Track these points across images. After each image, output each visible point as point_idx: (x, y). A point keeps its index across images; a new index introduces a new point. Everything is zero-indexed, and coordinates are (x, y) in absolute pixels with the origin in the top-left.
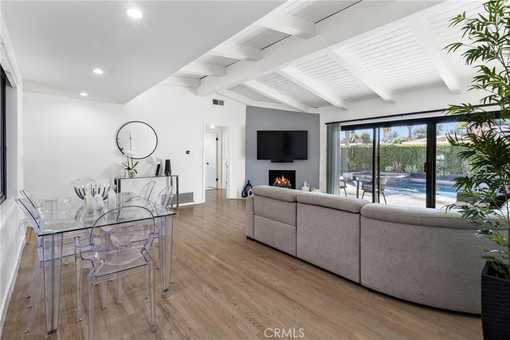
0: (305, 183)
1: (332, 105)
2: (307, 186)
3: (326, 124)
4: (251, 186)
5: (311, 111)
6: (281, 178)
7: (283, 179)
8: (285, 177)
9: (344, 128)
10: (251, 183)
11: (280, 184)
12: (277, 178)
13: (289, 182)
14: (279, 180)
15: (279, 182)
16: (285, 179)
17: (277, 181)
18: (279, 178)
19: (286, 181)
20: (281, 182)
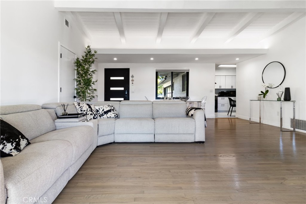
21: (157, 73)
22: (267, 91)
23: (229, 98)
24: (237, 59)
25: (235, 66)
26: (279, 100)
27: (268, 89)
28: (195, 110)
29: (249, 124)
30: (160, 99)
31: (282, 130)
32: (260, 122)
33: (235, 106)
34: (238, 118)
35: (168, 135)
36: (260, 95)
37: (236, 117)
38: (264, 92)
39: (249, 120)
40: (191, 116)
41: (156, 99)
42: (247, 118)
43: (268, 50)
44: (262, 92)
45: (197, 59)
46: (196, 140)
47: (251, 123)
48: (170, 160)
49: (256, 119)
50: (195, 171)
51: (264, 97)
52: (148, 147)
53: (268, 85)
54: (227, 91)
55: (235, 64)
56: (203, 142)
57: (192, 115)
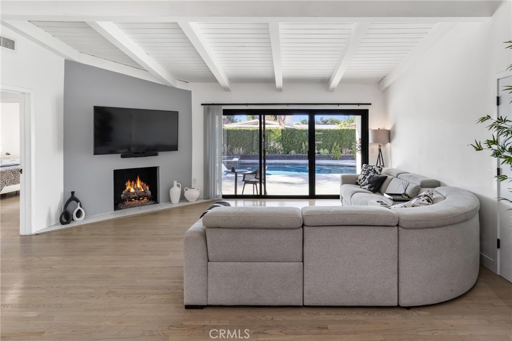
0: (175, 183)
1: (218, 82)
2: (178, 186)
3: (202, 105)
4: (78, 201)
5: (180, 85)
6: (135, 182)
7: (139, 184)
8: (142, 180)
9: (226, 112)
10: (76, 195)
11: (133, 194)
12: (129, 183)
13: (148, 188)
14: (131, 185)
15: (132, 190)
16: (142, 183)
17: (128, 188)
18: (132, 182)
19: (142, 187)
20: (135, 190)
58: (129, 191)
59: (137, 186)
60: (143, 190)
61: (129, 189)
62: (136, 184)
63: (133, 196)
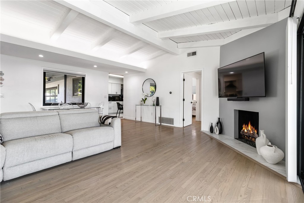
8: (251, 125)
13: (256, 132)
14: (245, 127)
15: (246, 131)
16: (252, 127)
17: (244, 128)
18: (245, 125)
19: (252, 130)
20: (247, 131)
21: (44, 73)
22: (146, 99)
23: (117, 103)
24: (127, 72)
25: (122, 77)
26: (154, 105)
27: (146, 97)
28: (112, 119)
29: (135, 123)
30: (50, 105)
31: (156, 125)
32: (141, 121)
33: (122, 109)
34: (125, 119)
35: (89, 149)
36: (141, 101)
37: (124, 118)
38: (144, 100)
39: (135, 120)
40: (108, 124)
41: (43, 105)
42: (133, 119)
43: (146, 69)
44: (143, 99)
45: (95, 66)
46: (115, 147)
47: (136, 122)
48: (106, 176)
49: (138, 119)
50: (135, 177)
51: (144, 103)
52: (66, 169)
53: (146, 94)
54: (112, 96)
55: (123, 76)
56: (119, 147)
57: (110, 123)
58: (244, 131)
59: (248, 129)
60: (252, 133)
61: (244, 130)
62: (248, 127)
63: (246, 134)
